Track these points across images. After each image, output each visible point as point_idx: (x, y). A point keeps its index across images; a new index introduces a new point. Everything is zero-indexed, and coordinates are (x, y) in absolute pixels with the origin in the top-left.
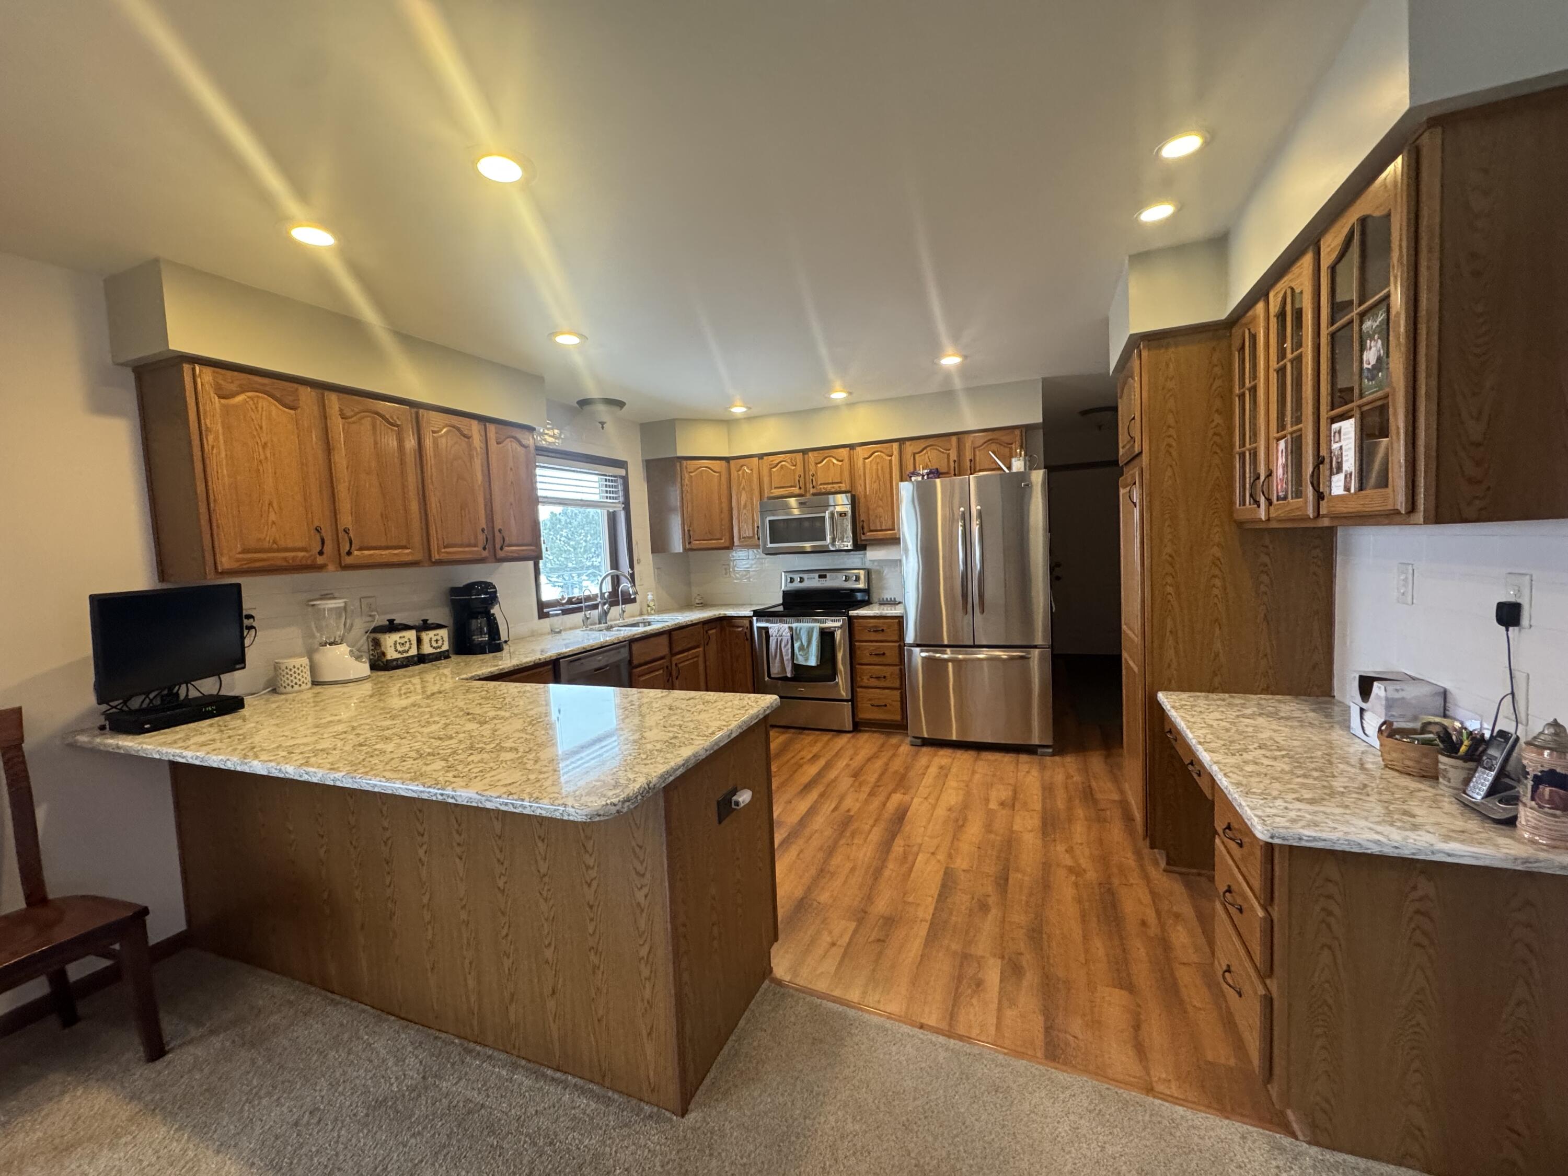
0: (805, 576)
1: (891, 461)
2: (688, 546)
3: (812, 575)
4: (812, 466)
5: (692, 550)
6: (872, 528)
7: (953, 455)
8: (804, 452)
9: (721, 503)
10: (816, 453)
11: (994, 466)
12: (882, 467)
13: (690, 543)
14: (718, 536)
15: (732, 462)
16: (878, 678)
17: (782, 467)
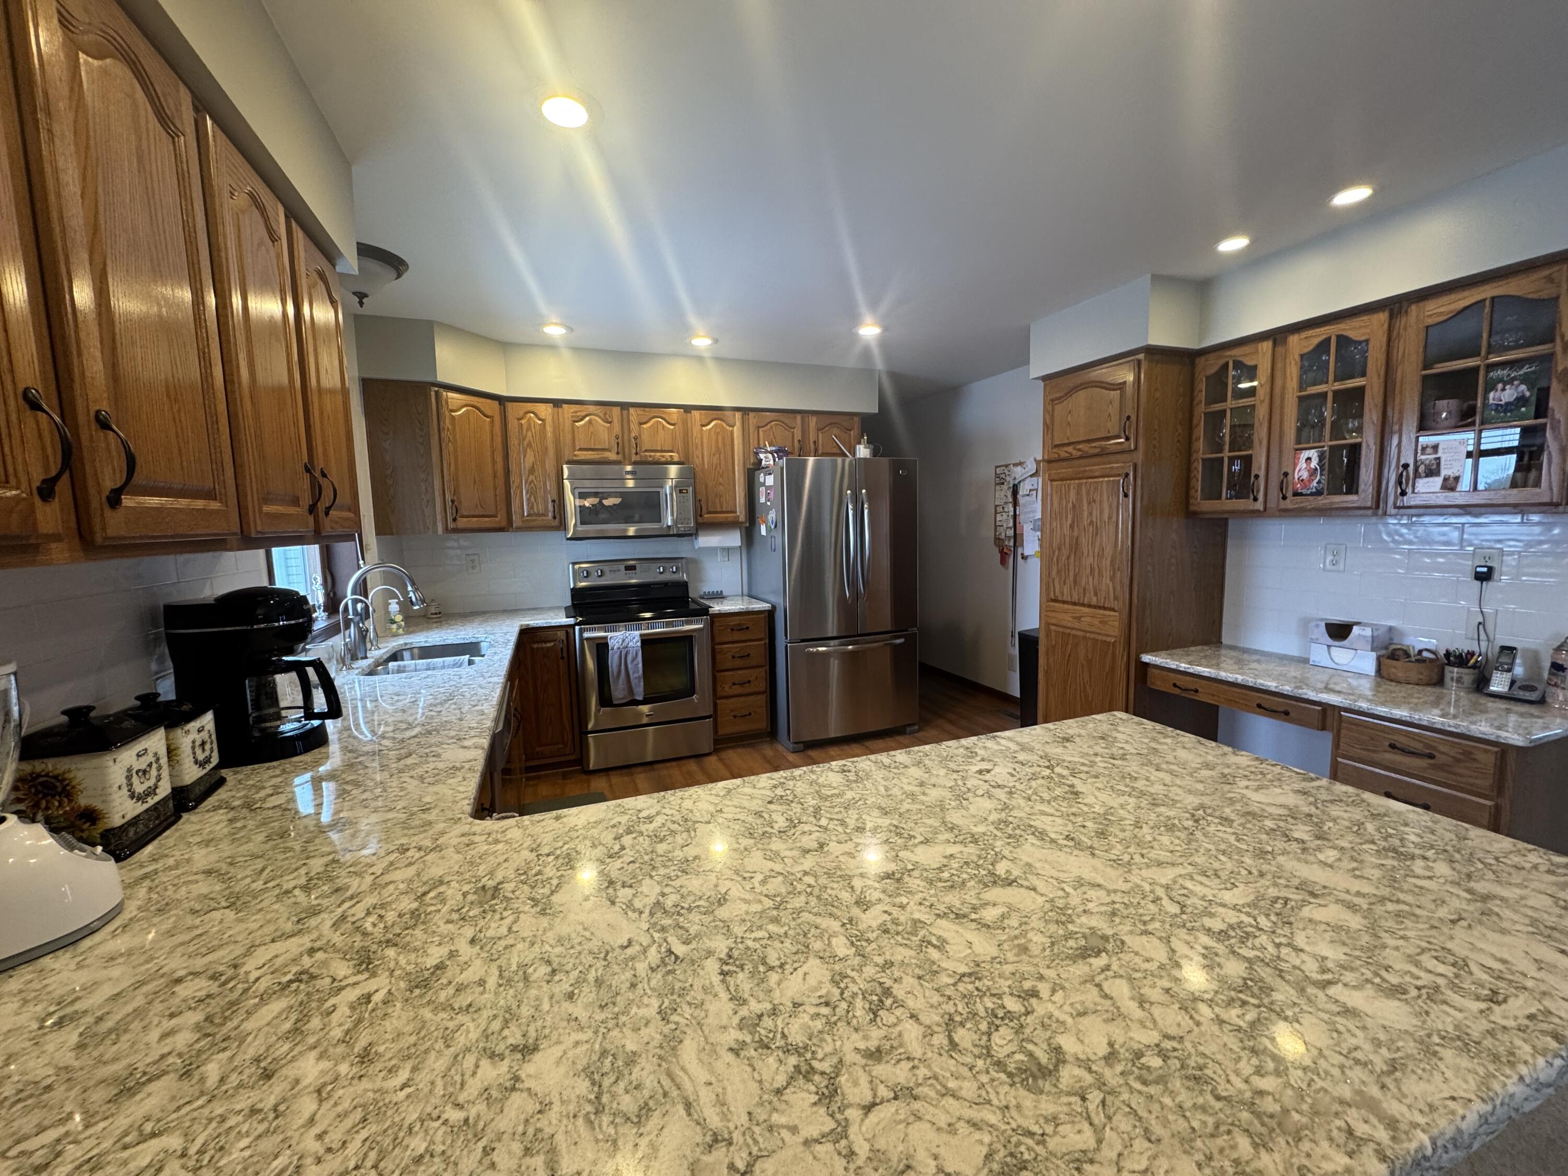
0: (606, 568)
1: (732, 432)
2: (451, 525)
3: (615, 567)
4: (634, 426)
5: (456, 530)
6: (711, 509)
7: (798, 435)
8: (624, 406)
9: (494, 462)
10: (639, 411)
11: (835, 451)
12: (723, 439)
13: (455, 520)
14: (492, 512)
15: (509, 405)
16: (742, 684)
17: (590, 422)
